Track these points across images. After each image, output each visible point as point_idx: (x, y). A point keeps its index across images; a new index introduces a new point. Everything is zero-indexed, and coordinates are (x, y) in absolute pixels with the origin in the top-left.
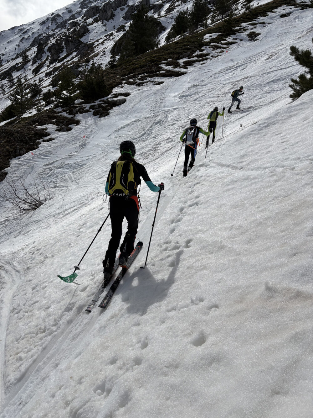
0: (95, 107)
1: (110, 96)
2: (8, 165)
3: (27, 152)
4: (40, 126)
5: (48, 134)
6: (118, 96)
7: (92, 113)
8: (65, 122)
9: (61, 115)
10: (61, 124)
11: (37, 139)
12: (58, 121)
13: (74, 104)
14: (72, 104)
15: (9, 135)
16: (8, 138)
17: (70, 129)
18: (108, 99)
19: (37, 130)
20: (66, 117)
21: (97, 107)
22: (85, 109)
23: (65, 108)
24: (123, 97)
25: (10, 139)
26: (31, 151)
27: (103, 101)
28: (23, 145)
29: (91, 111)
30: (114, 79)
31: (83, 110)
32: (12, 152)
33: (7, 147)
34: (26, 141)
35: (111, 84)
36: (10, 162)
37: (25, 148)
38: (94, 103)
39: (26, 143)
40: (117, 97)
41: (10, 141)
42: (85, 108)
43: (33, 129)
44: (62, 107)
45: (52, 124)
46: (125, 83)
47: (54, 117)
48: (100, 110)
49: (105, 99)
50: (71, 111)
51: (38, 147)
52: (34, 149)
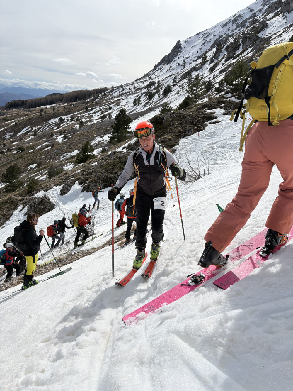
2: (177, 143)
3: (194, 133)
4: (209, 110)
5: (216, 118)
8: (233, 106)
9: (230, 100)
10: (228, 108)
11: (205, 122)
12: (226, 106)
15: (182, 118)
16: (181, 120)
19: (206, 114)
20: (234, 102)
23: (234, 94)
25: (183, 121)
26: (198, 132)
28: (192, 127)
32: (182, 132)
33: (179, 128)
34: (195, 123)
36: (179, 141)
37: (194, 129)
39: (195, 125)
41: (182, 123)
43: (202, 113)
44: (232, 93)
45: (220, 108)
47: (223, 102)
50: (240, 96)
51: (204, 129)
52: (201, 130)
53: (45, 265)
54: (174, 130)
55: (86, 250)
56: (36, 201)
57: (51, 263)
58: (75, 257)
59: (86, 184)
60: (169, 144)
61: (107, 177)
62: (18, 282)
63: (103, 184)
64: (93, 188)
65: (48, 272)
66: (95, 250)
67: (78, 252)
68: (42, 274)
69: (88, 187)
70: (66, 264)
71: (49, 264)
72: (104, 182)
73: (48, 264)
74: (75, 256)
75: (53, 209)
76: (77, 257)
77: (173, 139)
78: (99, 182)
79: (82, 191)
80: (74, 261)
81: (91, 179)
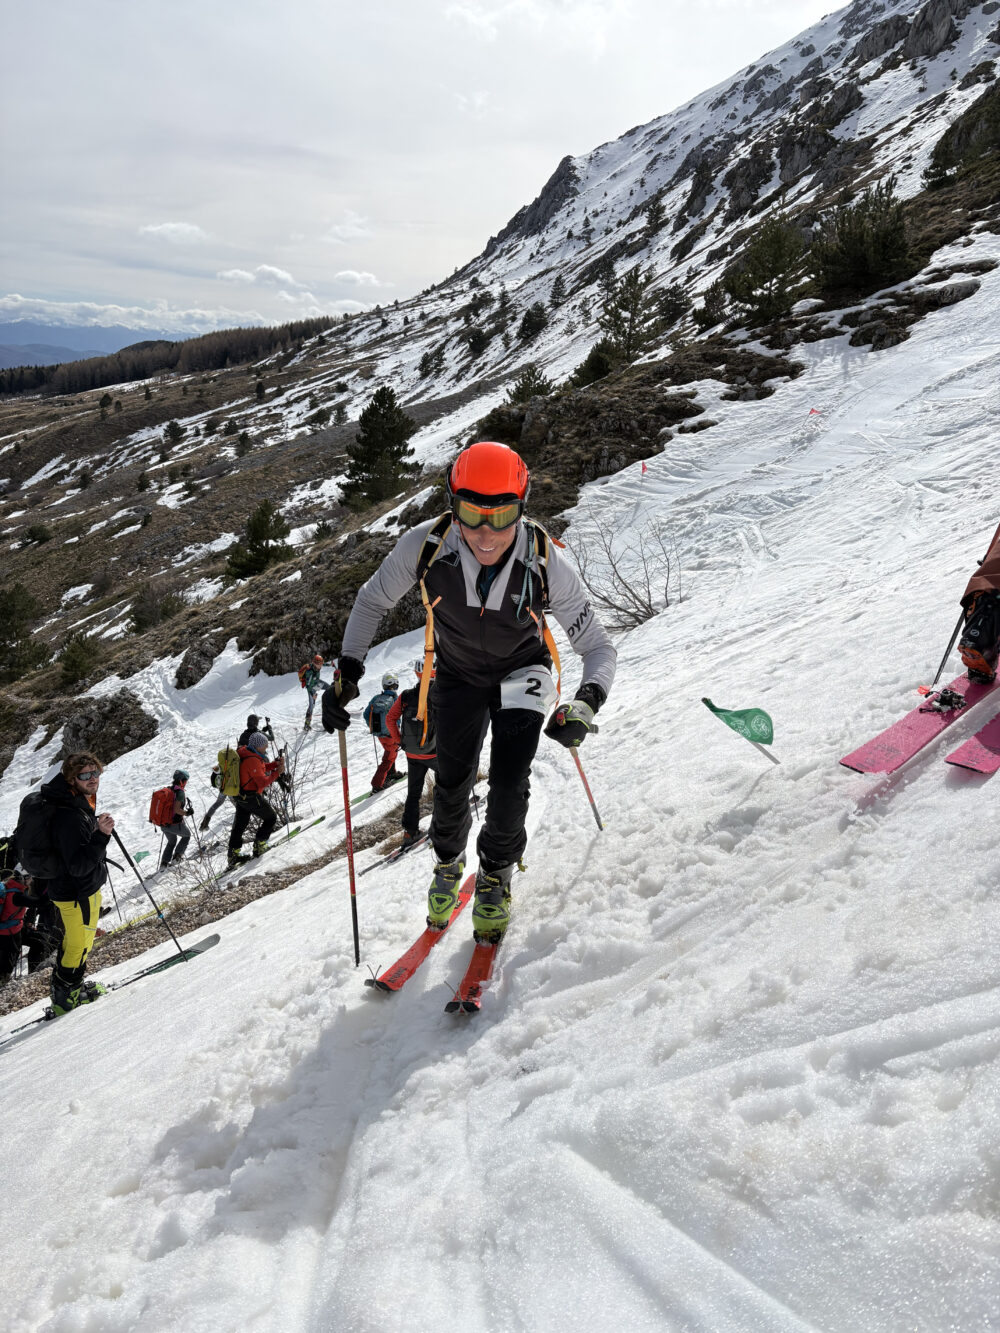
0: (862, 317)
1: (920, 277)
2: (572, 501)
3: (628, 464)
4: (676, 387)
5: (699, 410)
6: (951, 274)
7: (848, 337)
8: (755, 370)
9: (743, 351)
10: (740, 379)
11: (663, 425)
12: (732, 370)
13: (789, 313)
14: (781, 316)
15: (586, 414)
16: (583, 423)
17: (769, 392)
18: (908, 288)
19: (665, 398)
20: (759, 355)
21: (869, 317)
22: (824, 327)
23: (758, 330)
24: (967, 278)
25: (588, 425)
26: (641, 462)
27: (892, 295)
28: (619, 443)
29: (843, 333)
30: (941, 222)
31: (817, 328)
32: (588, 462)
33: (577, 450)
34: (631, 430)
35: (926, 239)
36: (578, 491)
37: (626, 452)
38: (860, 304)
39: (631, 437)
40: (946, 277)
41: (585, 432)
42: (826, 323)
43: (654, 395)
44: (750, 327)
45: (712, 377)
46: (979, 231)
47: (722, 359)
48: (876, 327)
49: (899, 288)
50: (777, 336)
51: (662, 450)
52: (651, 454)
53: (129, 929)
54: (561, 455)
55: (267, 874)
56: (92, 711)
57: (148, 924)
58: (230, 899)
59: (265, 649)
60: (544, 503)
61: (334, 621)
62: (32, 993)
63: (321, 646)
64: (287, 662)
65: (139, 953)
66: (300, 871)
67: (242, 883)
68: (116, 964)
69: (272, 656)
70: (199, 925)
71: (142, 926)
72: (326, 640)
73: (137, 929)
74: (232, 896)
75: (153, 736)
76: (238, 900)
77: (556, 487)
78: (310, 639)
79: (253, 673)
80: (226, 913)
81: (281, 631)
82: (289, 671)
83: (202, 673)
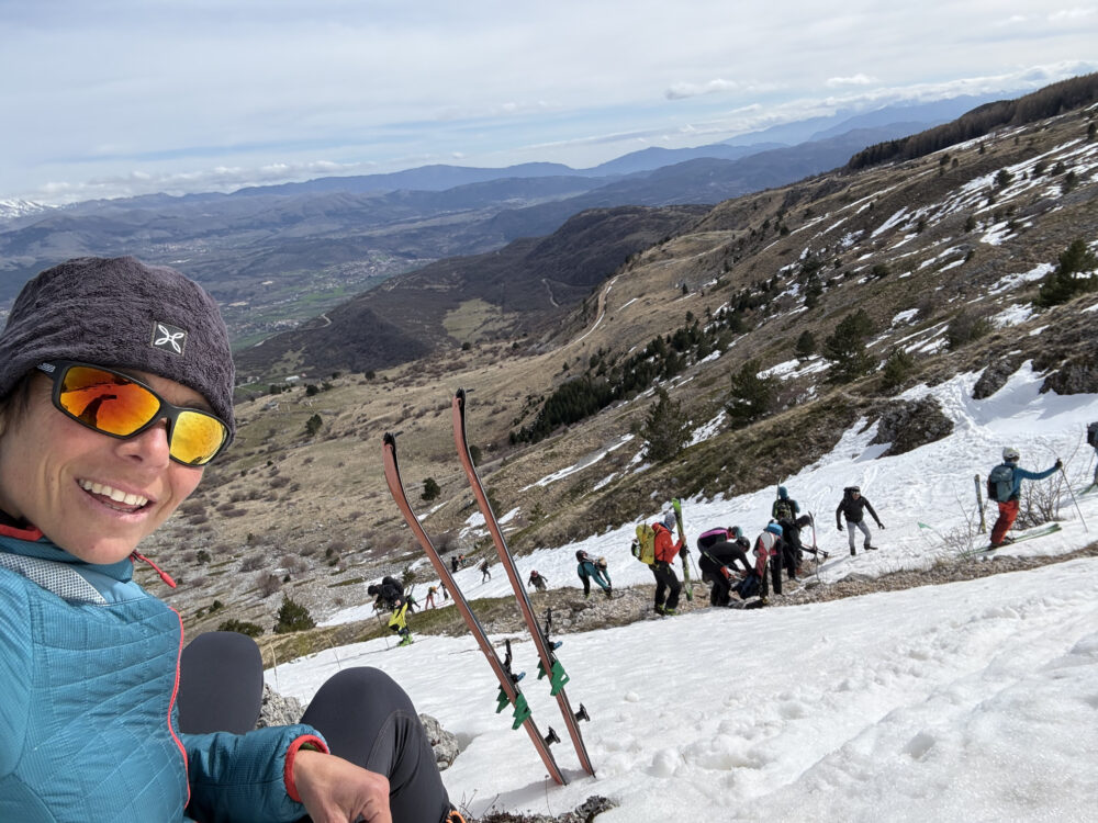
55: (1017, 556)
56: (902, 410)
58: (981, 568)
59: (1057, 371)
64: (1077, 384)
65: (905, 588)
66: (1045, 560)
67: (996, 559)
69: (1063, 378)
70: (953, 580)
73: (907, 572)
74: (982, 566)
75: (949, 434)
76: (987, 570)
79: (1043, 390)
80: (976, 576)
81: (1074, 356)
82: (1078, 392)
83: (996, 387)
